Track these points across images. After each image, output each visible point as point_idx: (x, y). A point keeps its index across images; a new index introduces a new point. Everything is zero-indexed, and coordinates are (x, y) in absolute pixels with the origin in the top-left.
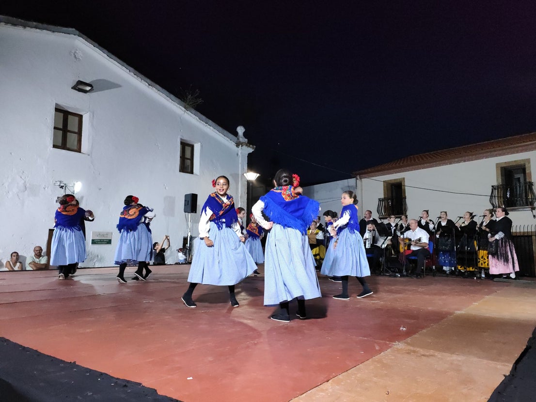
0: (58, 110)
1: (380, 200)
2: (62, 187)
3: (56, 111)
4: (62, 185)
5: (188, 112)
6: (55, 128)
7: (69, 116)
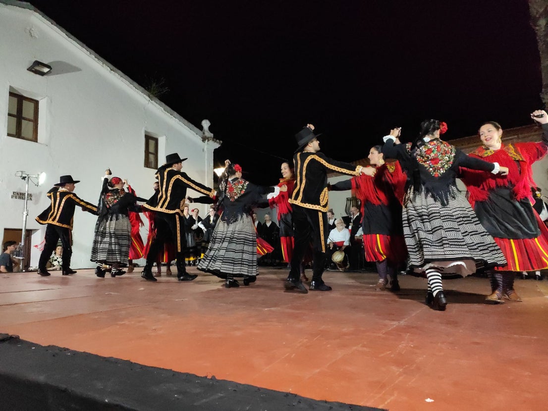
0: (12, 94)
1: (348, 199)
2: (24, 178)
3: (10, 95)
4: (24, 176)
5: (153, 102)
6: (10, 115)
7: (24, 101)
